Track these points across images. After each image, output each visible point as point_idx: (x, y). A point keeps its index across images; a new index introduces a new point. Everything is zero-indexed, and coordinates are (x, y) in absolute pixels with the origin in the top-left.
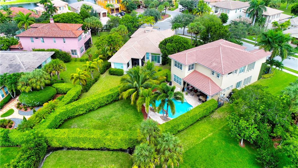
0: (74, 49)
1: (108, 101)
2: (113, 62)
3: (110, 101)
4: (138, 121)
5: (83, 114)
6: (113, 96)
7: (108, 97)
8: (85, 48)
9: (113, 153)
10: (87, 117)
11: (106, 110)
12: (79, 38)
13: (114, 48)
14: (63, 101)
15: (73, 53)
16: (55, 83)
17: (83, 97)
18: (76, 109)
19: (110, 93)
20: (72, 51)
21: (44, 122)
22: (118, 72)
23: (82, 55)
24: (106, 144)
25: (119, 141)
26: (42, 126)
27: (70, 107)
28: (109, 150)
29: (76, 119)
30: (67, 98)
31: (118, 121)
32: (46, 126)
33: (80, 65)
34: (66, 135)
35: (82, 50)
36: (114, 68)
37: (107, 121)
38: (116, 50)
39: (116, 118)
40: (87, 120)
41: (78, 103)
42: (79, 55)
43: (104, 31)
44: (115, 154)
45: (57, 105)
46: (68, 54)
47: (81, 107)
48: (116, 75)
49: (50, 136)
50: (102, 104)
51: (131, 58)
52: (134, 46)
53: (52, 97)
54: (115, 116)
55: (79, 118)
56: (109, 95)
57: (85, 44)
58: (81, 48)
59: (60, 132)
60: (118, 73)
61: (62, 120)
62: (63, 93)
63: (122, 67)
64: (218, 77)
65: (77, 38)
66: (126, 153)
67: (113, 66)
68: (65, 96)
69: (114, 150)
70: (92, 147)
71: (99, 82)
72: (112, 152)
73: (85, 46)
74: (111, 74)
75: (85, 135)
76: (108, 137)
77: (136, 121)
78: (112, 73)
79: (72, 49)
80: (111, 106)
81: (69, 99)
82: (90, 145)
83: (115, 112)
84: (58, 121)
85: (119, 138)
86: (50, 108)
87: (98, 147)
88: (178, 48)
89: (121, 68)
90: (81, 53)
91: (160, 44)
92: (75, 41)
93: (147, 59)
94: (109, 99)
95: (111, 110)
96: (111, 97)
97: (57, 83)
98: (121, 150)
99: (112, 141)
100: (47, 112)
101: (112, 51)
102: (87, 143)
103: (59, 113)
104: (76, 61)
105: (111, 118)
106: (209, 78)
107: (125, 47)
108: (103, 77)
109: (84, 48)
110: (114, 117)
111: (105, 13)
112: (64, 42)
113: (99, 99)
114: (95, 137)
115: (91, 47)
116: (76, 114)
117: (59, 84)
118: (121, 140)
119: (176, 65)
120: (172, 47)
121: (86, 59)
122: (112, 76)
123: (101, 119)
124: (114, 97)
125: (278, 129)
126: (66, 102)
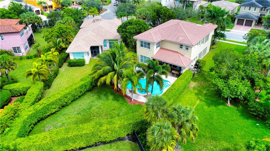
0: (16, 46)
1: (81, 92)
2: (71, 53)
3: (83, 92)
4: (123, 105)
5: (56, 112)
6: (87, 85)
7: (81, 87)
8: (29, 45)
9: (111, 146)
10: (61, 114)
11: (81, 102)
12: (21, 33)
13: (67, 40)
14: (26, 102)
15: (16, 52)
16: (6, 85)
17: (47, 95)
18: (47, 107)
19: (83, 83)
20: (14, 48)
21: (9, 131)
22: (80, 62)
23: (27, 52)
24: (102, 137)
25: (118, 129)
26: (8, 137)
27: (38, 106)
28: (104, 143)
29: (48, 120)
30: (29, 98)
31: (101, 110)
32: (15, 136)
33: (29, 62)
34: (48, 140)
35: (26, 47)
36: (73, 59)
37: (87, 113)
38: (70, 41)
39: (97, 108)
40: (62, 118)
41: (48, 101)
42: (23, 52)
43: (43, 28)
44: (114, 146)
45: (19, 108)
46: (10, 52)
47: (53, 104)
48: (78, 66)
49: (26, 146)
50: (76, 97)
51: (90, 46)
52: (90, 35)
53: (7, 101)
54: (95, 106)
55: (51, 118)
56: (82, 85)
57: (27, 40)
58: (25, 44)
59: (38, 138)
60: (79, 64)
61: (32, 124)
62: (19, 94)
63: (82, 56)
64: (188, 49)
65: (18, 32)
66: (126, 141)
67: (72, 57)
68: (26, 96)
69: (111, 142)
70: (84, 146)
71: (60, 76)
72: (109, 145)
73: (28, 42)
74: (72, 66)
75: (75, 133)
76: (104, 128)
77: (121, 106)
78: (72, 64)
79: (15, 47)
80: (86, 97)
81: (33, 99)
82: (82, 143)
83: (92, 102)
84: (27, 126)
85: (117, 126)
86: (13, 112)
87: (92, 143)
88: (139, 29)
89: (81, 58)
90: (26, 50)
91: (119, 28)
92: (17, 37)
93: (104, 46)
94: (82, 90)
95: (88, 101)
96: (84, 87)
97: (8, 84)
98: (120, 139)
99: (109, 132)
100: (9, 118)
101: (65, 43)
102: (78, 142)
103: (27, 117)
104: (21, 60)
105: (92, 109)
106: (177, 52)
107: (78, 37)
108: (62, 70)
109: (27, 44)
110: (94, 108)
111: (39, 11)
112: (2, 40)
113: (72, 91)
114: (87, 132)
115: (34, 43)
116: (48, 114)
117: (12, 85)
118: (119, 128)
119: (142, 46)
120: (134, 29)
121: (34, 56)
122: (73, 68)
123: (80, 113)
124: (87, 87)
125: (259, 82)
126: (30, 103)
